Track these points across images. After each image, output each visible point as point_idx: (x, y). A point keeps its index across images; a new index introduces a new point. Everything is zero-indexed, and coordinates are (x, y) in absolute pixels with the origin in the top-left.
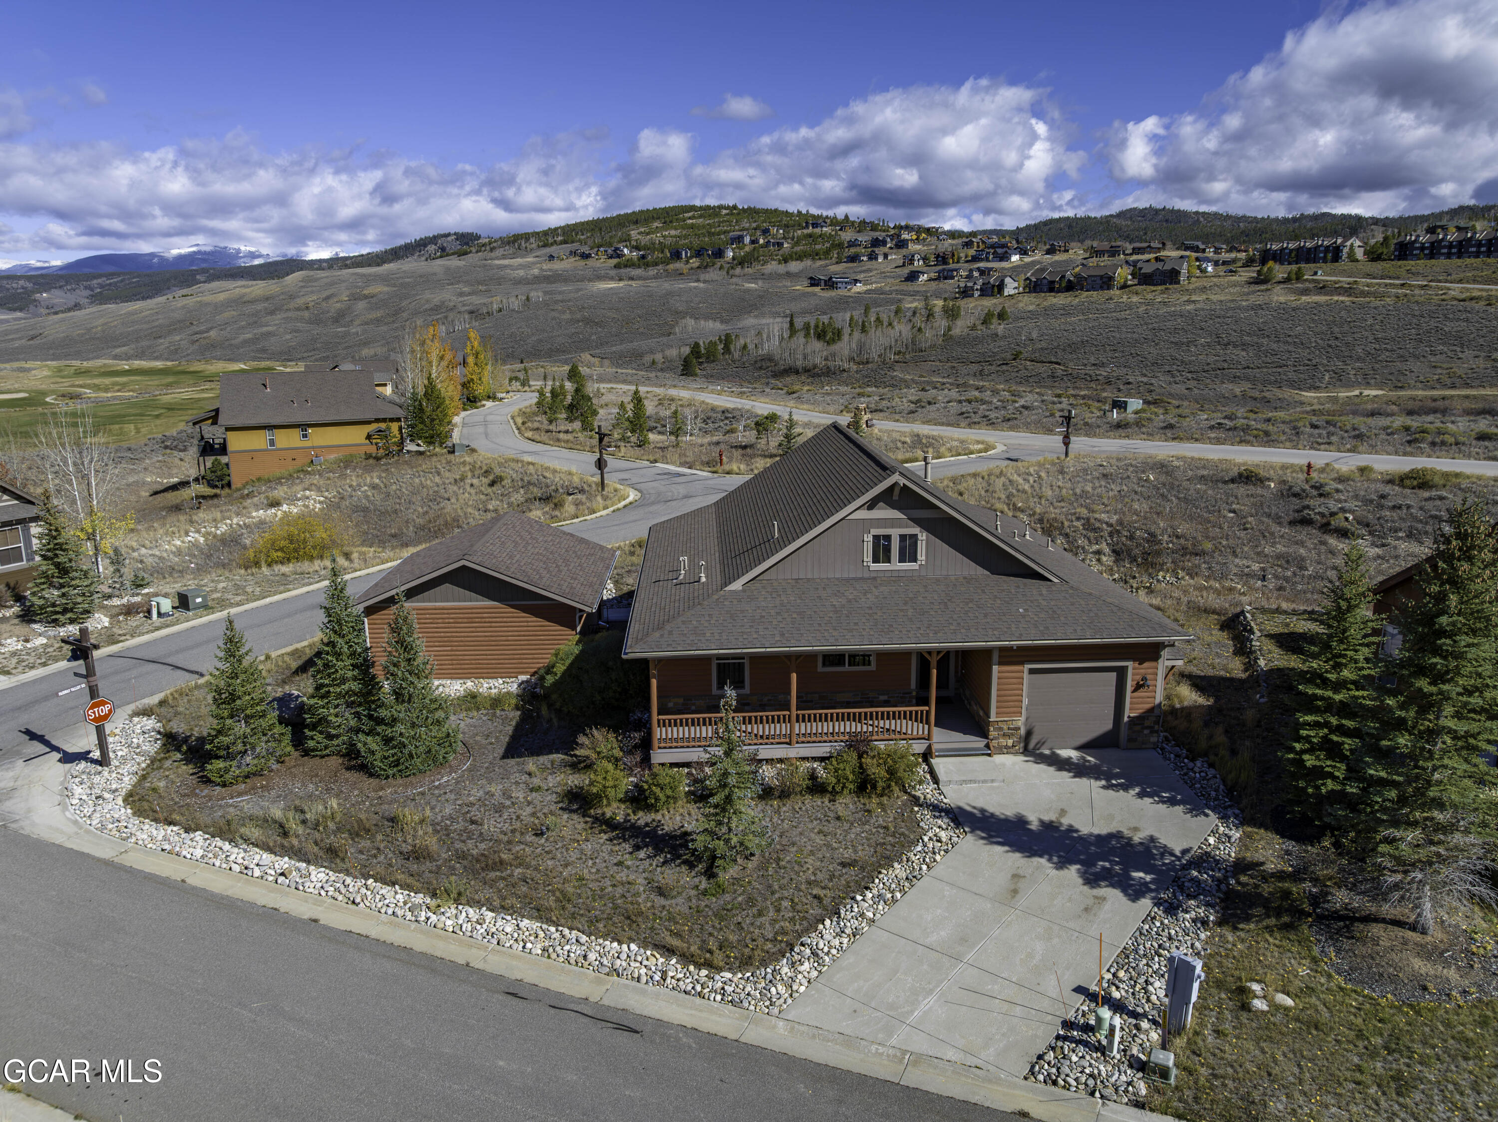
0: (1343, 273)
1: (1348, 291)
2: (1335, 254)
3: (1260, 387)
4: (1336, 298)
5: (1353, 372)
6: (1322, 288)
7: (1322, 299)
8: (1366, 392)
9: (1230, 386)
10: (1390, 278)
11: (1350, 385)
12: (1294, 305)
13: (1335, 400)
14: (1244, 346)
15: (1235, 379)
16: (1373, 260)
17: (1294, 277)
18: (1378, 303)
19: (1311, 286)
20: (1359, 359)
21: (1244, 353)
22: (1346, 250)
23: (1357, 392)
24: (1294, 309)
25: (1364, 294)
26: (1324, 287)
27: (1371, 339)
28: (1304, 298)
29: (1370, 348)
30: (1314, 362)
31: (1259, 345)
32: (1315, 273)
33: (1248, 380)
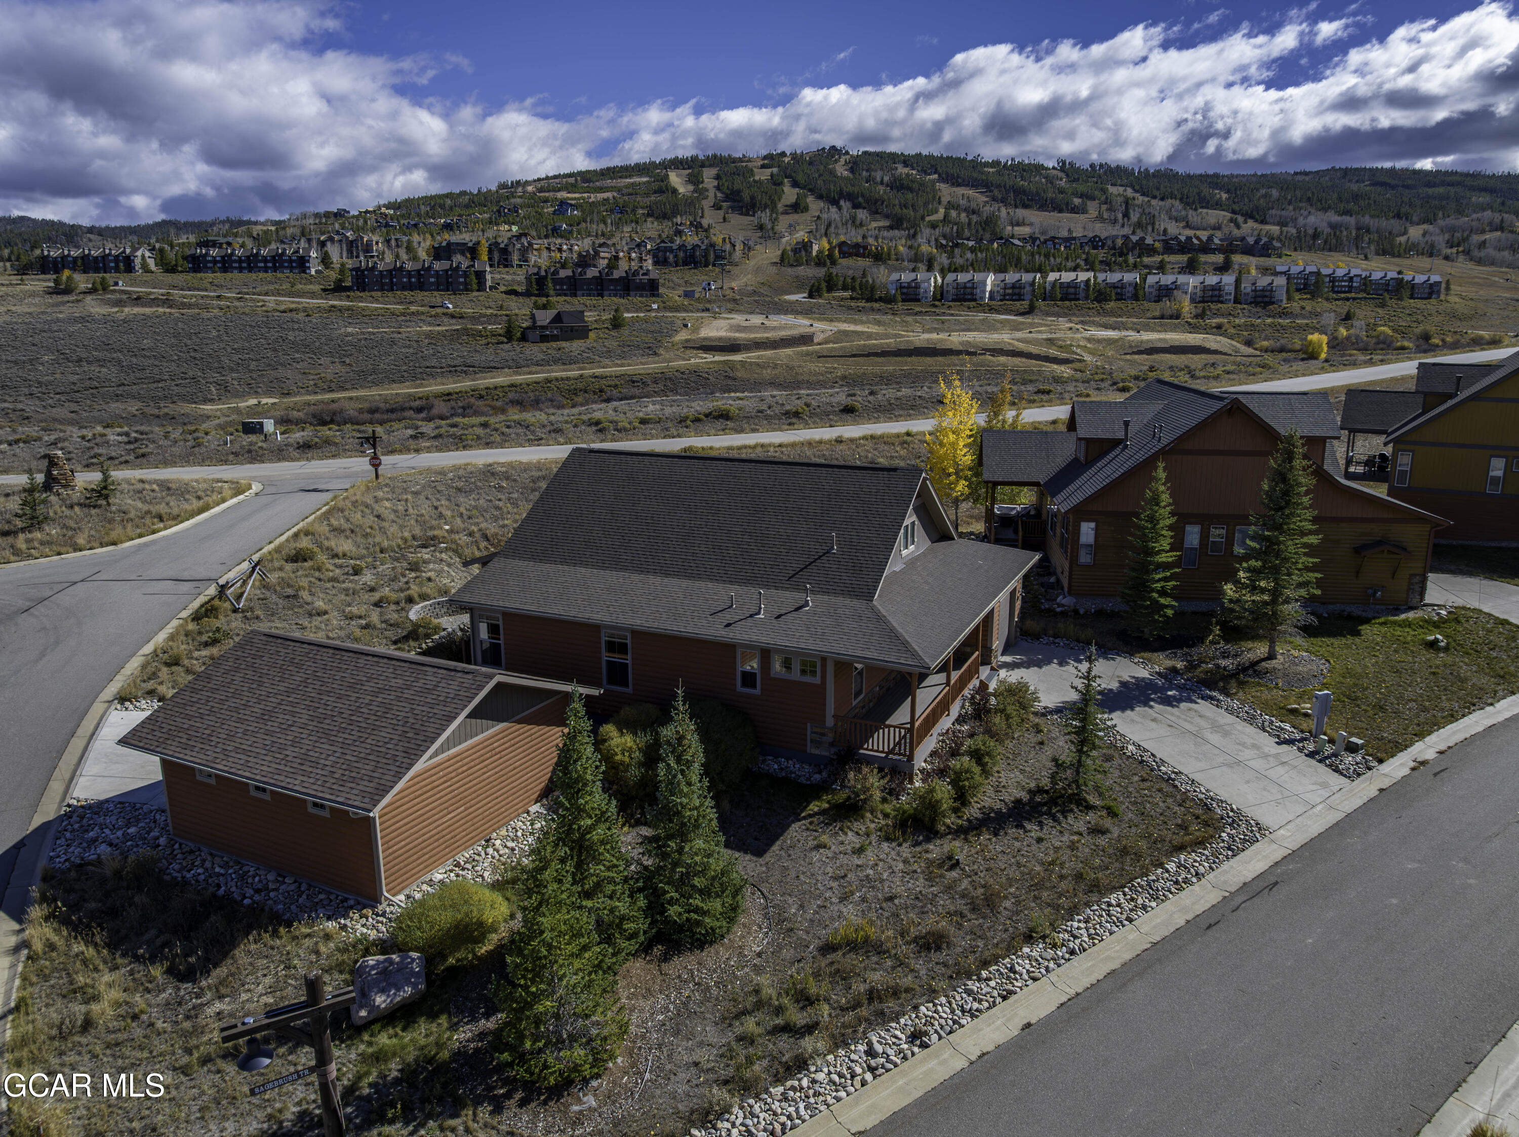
0: (145, 284)
1: (167, 302)
2: (126, 264)
3: (152, 404)
4: (161, 310)
5: (235, 383)
6: (138, 300)
7: (147, 310)
8: (264, 401)
9: (119, 405)
10: (198, 290)
11: (242, 396)
12: (121, 316)
13: (237, 410)
14: (101, 362)
15: (117, 397)
16: (167, 271)
17: (99, 287)
18: (209, 315)
19: (124, 297)
20: (232, 370)
21: (104, 370)
22: (138, 262)
23: (253, 402)
24: (125, 321)
25: (190, 306)
26: (138, 298)
27: (229, 350)
28: (126, 310)
29: (235, 358)
30: (191, 374)
31: (119, 362)
32: (116, 284)
33: (134, 397)
